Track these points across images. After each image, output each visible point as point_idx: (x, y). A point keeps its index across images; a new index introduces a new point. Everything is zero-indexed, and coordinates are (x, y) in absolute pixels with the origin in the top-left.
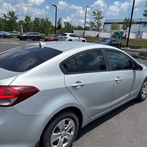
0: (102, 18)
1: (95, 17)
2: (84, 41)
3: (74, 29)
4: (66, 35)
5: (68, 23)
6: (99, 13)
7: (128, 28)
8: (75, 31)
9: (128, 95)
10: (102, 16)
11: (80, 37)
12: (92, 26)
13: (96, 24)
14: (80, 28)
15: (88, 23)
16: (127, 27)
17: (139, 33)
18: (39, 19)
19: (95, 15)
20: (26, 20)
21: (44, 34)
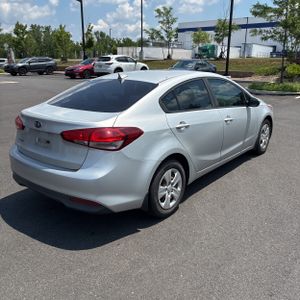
0: (174, 21)
1: (161, 19)
2: (144, 68)
3: (117, 46)
4: (109, 59)
5: (102, 34)
6: (168, 12)
7: (226, 40)
8: (119, 49)
9: (241, 143)
10: (174, 16)
11: (136, 62)
12: (152, 38)
13: (164, 34)
14: (128, 43)
15: (147, 32)
16: (223, 36)
17: (246, 47)
18: (39, 27)
19: (160, 15)
20: (16, 32)
21: (59, 60)
